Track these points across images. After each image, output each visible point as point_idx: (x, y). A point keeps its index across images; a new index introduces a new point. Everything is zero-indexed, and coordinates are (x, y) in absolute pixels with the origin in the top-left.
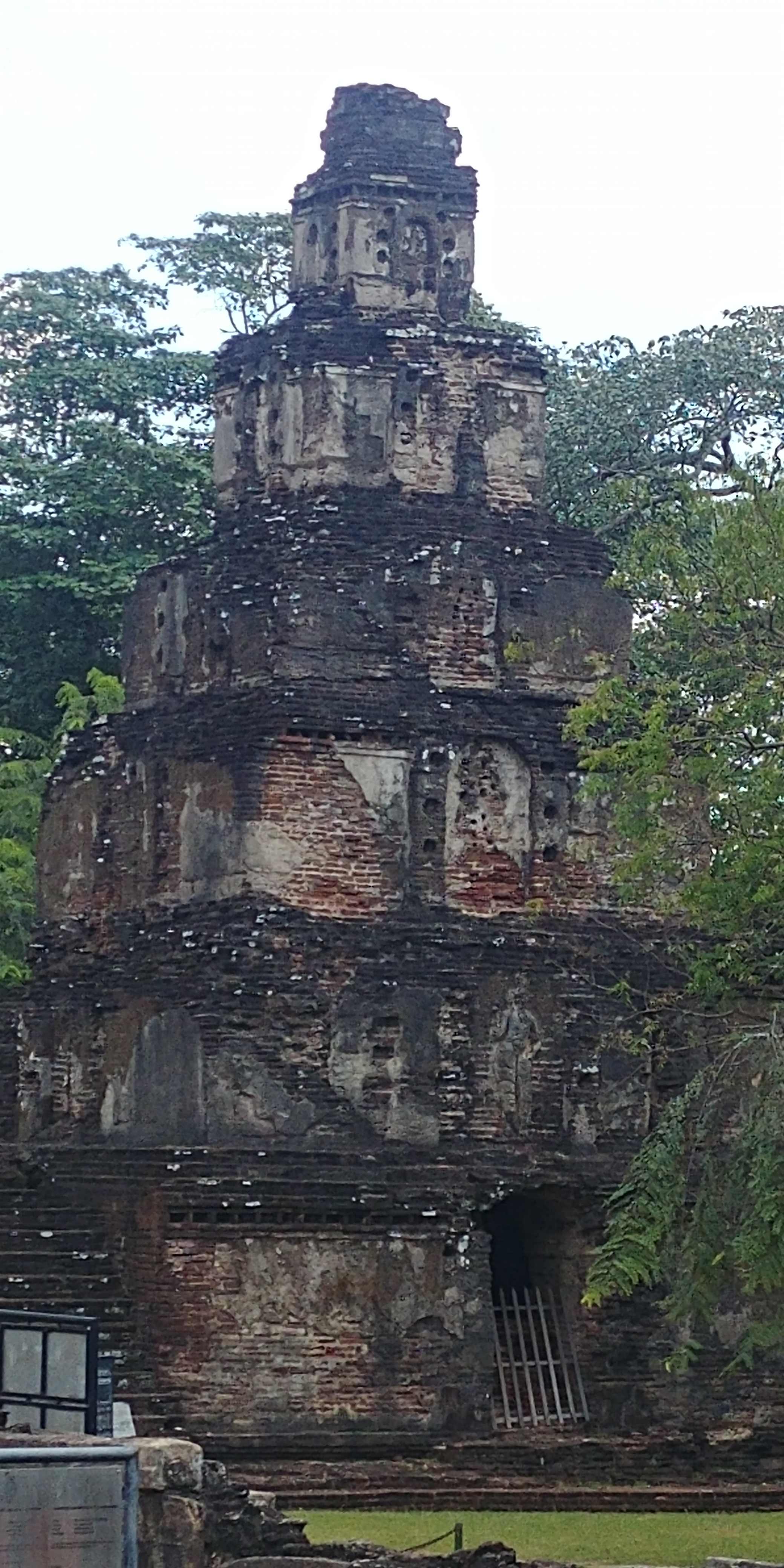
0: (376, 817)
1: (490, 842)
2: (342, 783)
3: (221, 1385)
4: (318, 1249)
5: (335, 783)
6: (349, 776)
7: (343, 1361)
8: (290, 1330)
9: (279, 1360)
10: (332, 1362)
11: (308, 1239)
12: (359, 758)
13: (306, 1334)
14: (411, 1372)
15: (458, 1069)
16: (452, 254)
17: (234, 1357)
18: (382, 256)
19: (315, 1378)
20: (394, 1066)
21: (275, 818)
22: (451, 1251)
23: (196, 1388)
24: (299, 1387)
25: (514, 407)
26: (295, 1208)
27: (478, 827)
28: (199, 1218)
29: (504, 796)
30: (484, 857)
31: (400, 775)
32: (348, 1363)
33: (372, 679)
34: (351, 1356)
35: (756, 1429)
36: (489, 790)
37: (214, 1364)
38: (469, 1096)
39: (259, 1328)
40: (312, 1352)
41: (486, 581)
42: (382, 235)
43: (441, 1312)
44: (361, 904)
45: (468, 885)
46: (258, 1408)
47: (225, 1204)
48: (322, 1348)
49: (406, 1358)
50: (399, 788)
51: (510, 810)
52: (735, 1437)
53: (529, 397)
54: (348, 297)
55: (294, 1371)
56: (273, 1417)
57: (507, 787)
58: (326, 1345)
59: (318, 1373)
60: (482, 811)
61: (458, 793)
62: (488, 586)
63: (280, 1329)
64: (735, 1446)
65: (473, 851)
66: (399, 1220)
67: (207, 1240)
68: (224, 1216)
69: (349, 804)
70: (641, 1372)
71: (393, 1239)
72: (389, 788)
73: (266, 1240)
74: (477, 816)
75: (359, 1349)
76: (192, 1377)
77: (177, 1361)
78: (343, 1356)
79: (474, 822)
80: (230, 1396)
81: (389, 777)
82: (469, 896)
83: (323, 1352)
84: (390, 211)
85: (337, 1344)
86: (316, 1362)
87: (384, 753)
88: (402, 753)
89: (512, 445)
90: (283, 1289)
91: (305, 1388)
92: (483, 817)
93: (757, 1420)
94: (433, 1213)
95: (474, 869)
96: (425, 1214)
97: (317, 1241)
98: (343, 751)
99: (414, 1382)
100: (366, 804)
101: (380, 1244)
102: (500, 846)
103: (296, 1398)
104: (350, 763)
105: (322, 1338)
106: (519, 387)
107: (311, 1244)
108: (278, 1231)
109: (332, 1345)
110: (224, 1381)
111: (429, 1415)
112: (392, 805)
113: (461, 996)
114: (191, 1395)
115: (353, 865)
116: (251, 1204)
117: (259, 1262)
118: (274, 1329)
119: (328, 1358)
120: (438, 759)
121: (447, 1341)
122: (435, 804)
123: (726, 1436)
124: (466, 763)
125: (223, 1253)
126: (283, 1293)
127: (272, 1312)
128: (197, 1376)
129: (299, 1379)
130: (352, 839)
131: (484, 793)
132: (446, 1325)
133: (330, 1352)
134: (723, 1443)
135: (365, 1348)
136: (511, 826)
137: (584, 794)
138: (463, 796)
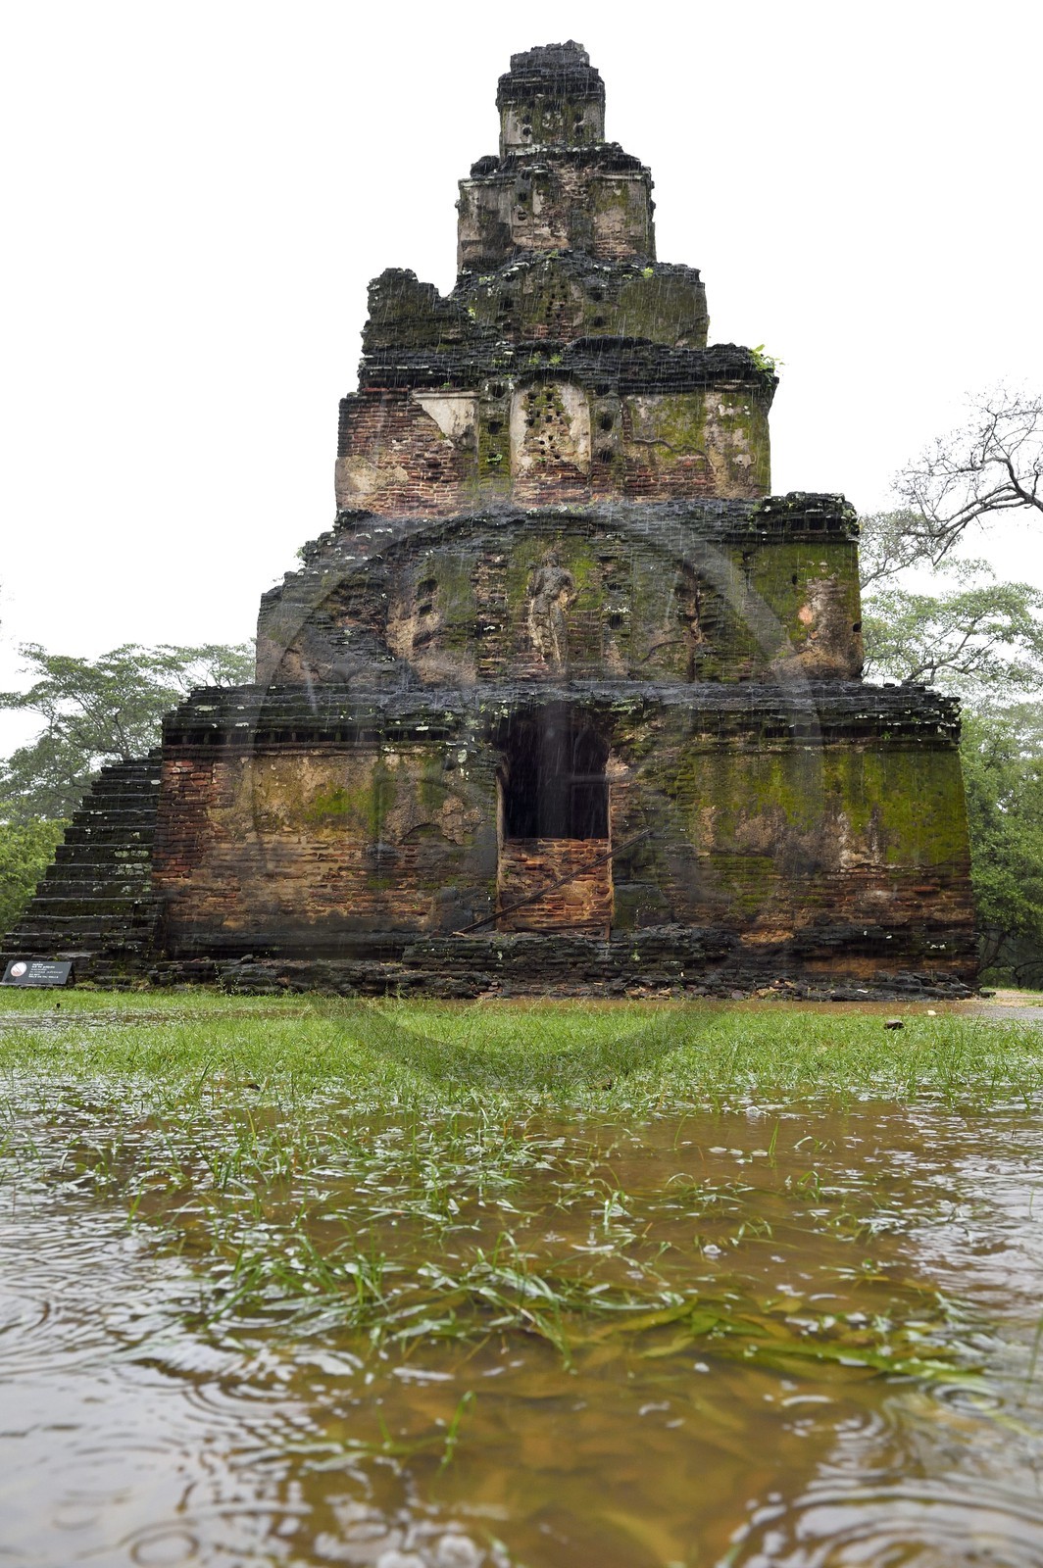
0: (451, 445)
1: (557, 457)
2: (422, 420)
3: (211, 890)
4: (311, 764)
5: (414, 422)
6: (425, 414)
7: (335, 866)
8: (284, 839)
9: (270, 866)
10: (324, 867)
11: (302, 756)
12: (436, 402)
13: (299, 842)
14: (405, 875)
15: (497, 621)
16: (582, 123)
17: (225, 864)
18: (526, 132)
19: (306, 882)
20: (432, 621)
21: (363, 453)
23: (185, 892)
24: (290, 891)
25: (618, 192)
26: (287, 727)
27: (547, 446)
28: (192, 740)
29: (567, 421)
30: (552, 469)
31: (472, 410)
32: (340, 868)
33: (447, 342)
34: (343, 861)
35: (796, 933)
36: (554, 416)
37: (204, 871)
38: (508, 643)
39: (251, 837)
40: (304, 858)
41: (573, 287)
42: (527, 120)
43: (439, 820)
44: (440, 513)
45: (538, 491)
46: (247, 912)
47: (215, 726)
48: (315, 854)
49: (402, 864)
50: (472, 421)
51: (575, 429)
52: (773, 940)
53: (630, 185)
55: (287, 876)
56: (263, 918)
57: (570, 413)
58: (319, 852)
59: (310, 878)
60: (548, 433)
61: (526, 421)
62: (575, 291)
63: (274, 837)
64: (775, 950)
65: (542, 466)
66: (395, 736)
68: (216, 737)
69: (429, 438)
70: (659, 876)
71: (388, 753)
72: (464, 422)
73: (261, 758)
74: (545, 439)
75: (352, 856)
76: (183, 881)
77: (168, 868)
78: (336, 861)
79: (542, 443)
80: (222, 900)
81: (462, 413)
83: (316, 858)
84: (532, 105)
85: (331, 851)
86: (308, 868)
87: (456, 395)
88: (471, 393)
89: (619, 217)
90: (276, 802)
91: (298, 892)
92: (551, 438)
93: (799, 923)
94: (426, 728)
95: (543, 478)
96: (419, 729)
97: (311, 757)
98: (418, 396)
99: (409, 886)
100: (443, 436)
101: (376, 759)
102: (565, 459)
103: (288, 901)
104: (426, 405)
105: (317, 845)
106: (620, 177)
107: (306, 760)
108: (271, 749)
109: (324, 852)
110: (215, 886)
111: (426, 917)
112: (466, 435)
113: (498, 559)
114: (182, 899)
115: (435, 485)
116: (241, 725)
117: (252, 778)
118: (266, 839)
119: (321, 865)
120: (499, 391)
121: (445, 847)
122: (496, 426)
123: (762, 939)
124: (532, 397)
125: (220, 772)
126: (277, 805)
127: (264, 822)
128: (188, 881)
129: (290, 883)
130: (434, 465)
131: (549, 419)
132: (445, 832)
133: (322, 858)
134: (760, 946)
135: (359, 854)
136: (575, 443)
137: (643, 412)
138: (530, 423)
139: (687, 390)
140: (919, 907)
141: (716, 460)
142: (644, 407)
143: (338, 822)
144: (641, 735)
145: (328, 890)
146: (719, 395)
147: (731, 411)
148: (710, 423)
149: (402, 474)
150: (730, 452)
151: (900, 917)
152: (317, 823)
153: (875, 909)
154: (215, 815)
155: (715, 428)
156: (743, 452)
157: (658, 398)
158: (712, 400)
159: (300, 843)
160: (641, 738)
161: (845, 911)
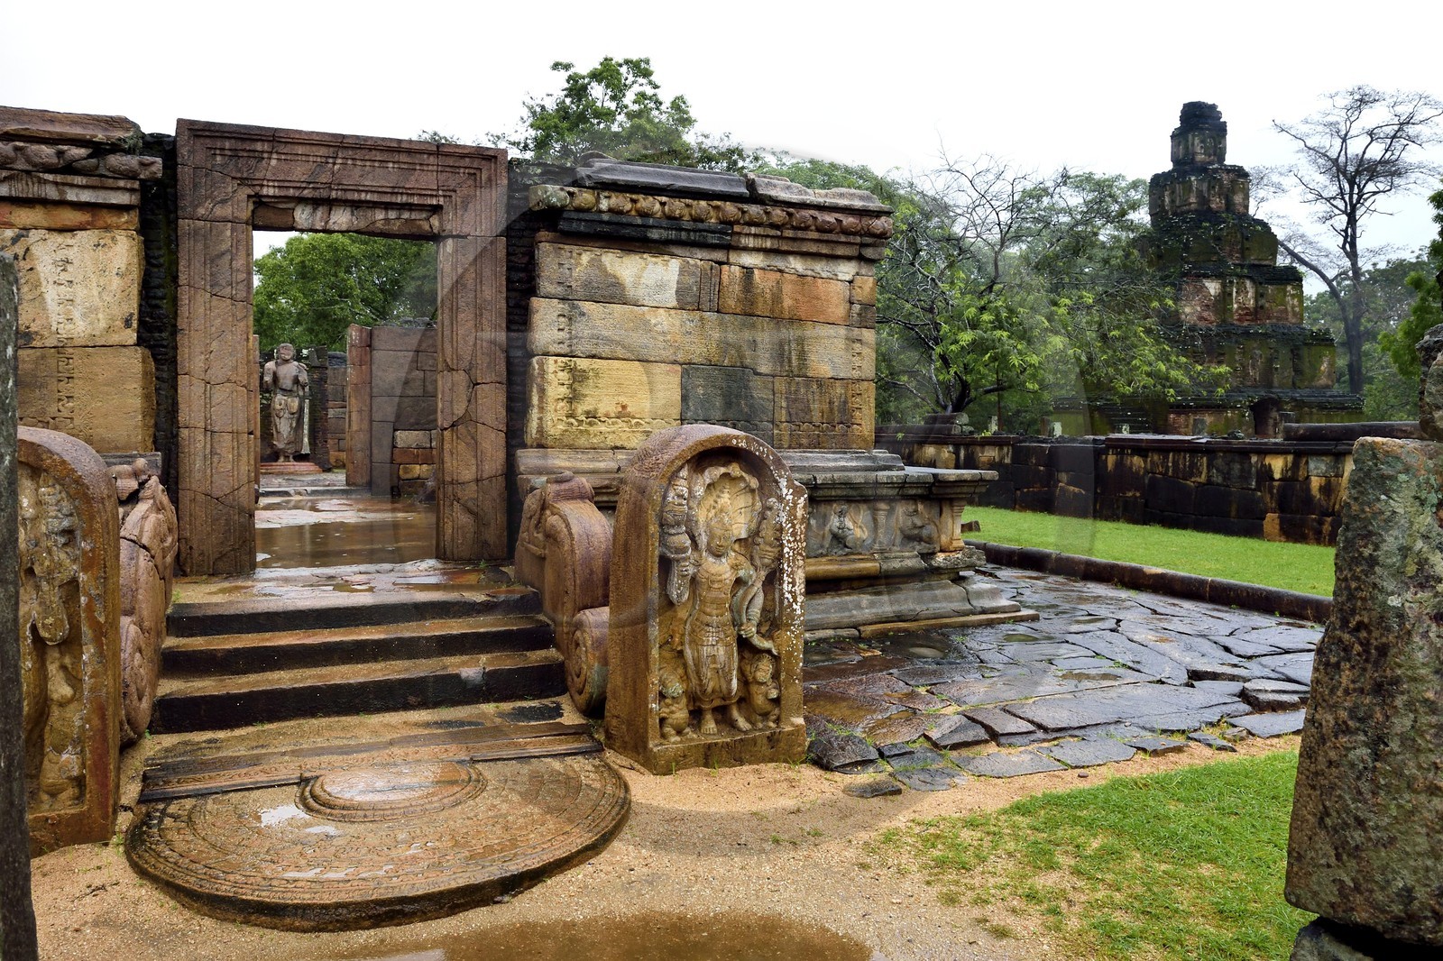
0: (1213, 299)
1: (1244, 305)
5: (1202, 290)
6: (1206, 288)
12: (1208, 283)
21: (1187, 300)
22: (1244, 416)
28: (1177, 408)
30: (1243, 309)
31: (1220, 287)
36: (1244, 290)
42: (1202, 141)
44: (1211, 323)
45: (1238, 317)
50: (1220, 290)
51: (1250, 295)
54: (1193, 159)
57: (1248, 290)
60: (1242, 296)
65: (1239, 308)
67: (1178, 414)
68: (1184, 407)
69: (1206, 296)
71: (1228, 413)
72: (1217, 291)
79: (1240, 299)
81: (1217, 288)
82: (1238, 320)
84: (1204, 135)
87: (1215, 281)
88: (1221, 281)
89: (1240, 196)
94: (1239, 406)
95: (1240, 312)
98: (1204, 281)
100: (1210, 295)
101: (1225, 414)
102: (1247, 306)
112: (1218, 296)
113: (1241, 347)
115: (1208, 312)
120: (1231, 282)
122: (1228, 294)
124: (1238, 283)
130: (1207, 306)
136: (1249, 300)
137: (1270, 291)
138: (1237, 292)
139: (1281, 284)
141: (1289, 309)
147: (1294, 292)
148: (1286, 295)
150: (1293, 306)
155: (1289, 298)
157: (1274, 286)
158: (1289, 288)
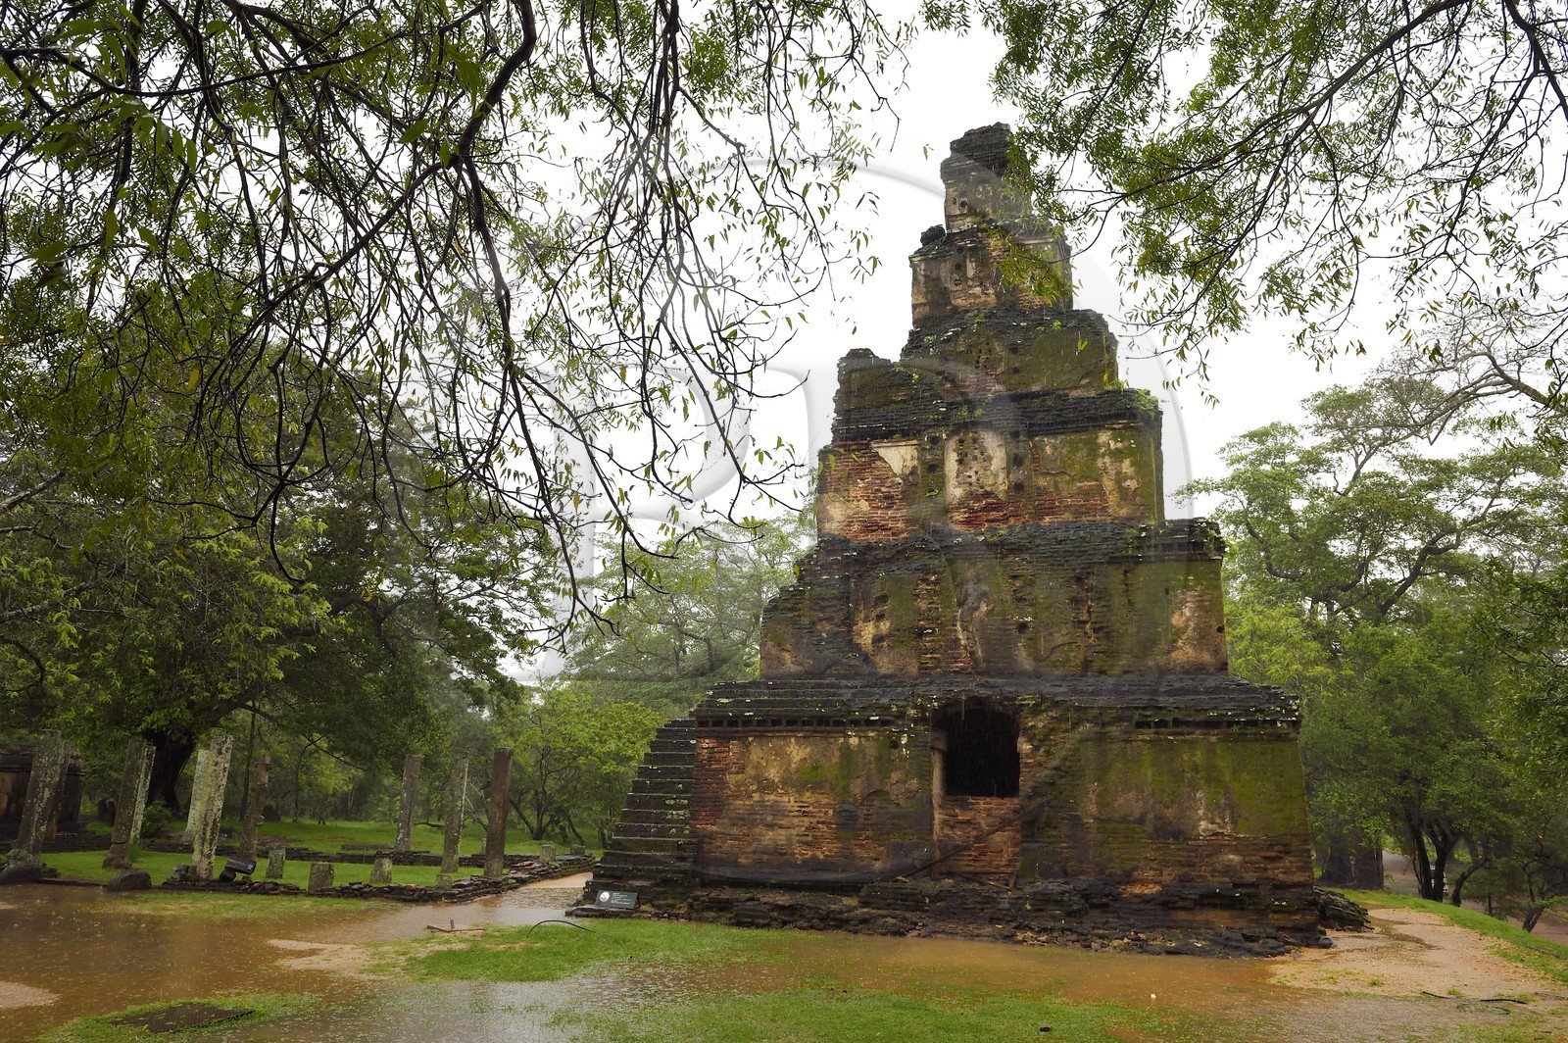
2: (879, 463)
3: (729, 835)
4: (797, 743)
6: (881, 459)
7: (815, 820)
8: (779, 799)
9: (769, 818)
10: (807, 821)
11: (790, 737)
14: (864, 830)
15: (933, 626)
17: (739, 816)
18: (963, 204)
19: (794, 832)
20: (885, 626)
22: (895, 745)
23: (712, 836)
24: (783, 838)
26: (779, 716)
27: (974, 479)
28: (715, 724)
29: (989, 459)
30: (977, 497)
31: (916, 454)
32: (818, 822)
34: (820, 817)
35: (1164, 887)
37: (725, 821)
38: (942, 643)
39: (756, 796)
40: (792, 814)
42: (964, 194)
43: (887, 788)
44: (893, 536)
45: (967, 515)
46: (754, 852)
47: (731, 714)
48: (800, 811)
49: (861, 820)
50: (916, 462)
52: (1146, 892)
55: (781, 827)
56: (765, 857)
58: (803, 809)
59: (797, 829)
61: (957, 460)
62: (998, 347)
63: (772, 797)
66: (855, 723)
67: (724, 740)
68: (732, 723)
70: (1055, 837)
73: (761, 737)
74: (972, 473)
75: (826, 813)
76: (710, 828)
77: (701, 817)
78: (815, 817)
80: (737, 842)
82: (964, 521)
83: (801, 814)
85: (811, 809)
86: (796, 821)
87: (903, 443)
88: (915, 442)
90: (773, 771)
91: (789, 838)
92: (976, 473)
96: (872, 718)
97: (796, 738)
99: (867, 838)
101: (842, 740)
103: (782, 845)
104: (882, 452)
105: (801, 804)
107: (793, 740)
108: (769, 732)
109: (807, 810)
110: (732, 832)
111: (880, 862)
113: (933, 578)
114: (710, 841)
115: (889, 512)
116: (748, 714)
117: (756, 753)
118: (766, 799)
119: (805, 819)
120: (943, 441)
121: (892, 808)
122: (934, 468)
123: (1137, 890)
124: (961, 442)
125: (735, 747)
126: (773, 773)
127: (766, 786)
128: (714, 828)
129: (783, 832)
130: (888, 497)
131: (975, 458)
132: (893, 797)
133: (805, 814)
134: (1137, 896)
135: (831, 812)
136: (996, 476)
137: (1048, 449)
138: (960, 462)
139: (1085, 430)
140: (1266, 869)
141: (1108, 485)
142: (1049, 446)
143: (817, 787)
144: (1040, 723)
145: (809, 838)
146: (1109, 433)
147: (1119, 445)
148: (1103, 456)
149: (864, 506)
150: (1120, 478)
151: (1250, 877)
152: (801, 787)
153: (1228, 870)
154: (731, 779)
155: (1107, 459)
156: (1131, 478)
157: (1060, 438)
158: (1104, 437)
159: (789, 801)
160: (1041, 725)
161: (1204, 871)
